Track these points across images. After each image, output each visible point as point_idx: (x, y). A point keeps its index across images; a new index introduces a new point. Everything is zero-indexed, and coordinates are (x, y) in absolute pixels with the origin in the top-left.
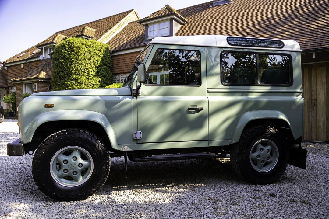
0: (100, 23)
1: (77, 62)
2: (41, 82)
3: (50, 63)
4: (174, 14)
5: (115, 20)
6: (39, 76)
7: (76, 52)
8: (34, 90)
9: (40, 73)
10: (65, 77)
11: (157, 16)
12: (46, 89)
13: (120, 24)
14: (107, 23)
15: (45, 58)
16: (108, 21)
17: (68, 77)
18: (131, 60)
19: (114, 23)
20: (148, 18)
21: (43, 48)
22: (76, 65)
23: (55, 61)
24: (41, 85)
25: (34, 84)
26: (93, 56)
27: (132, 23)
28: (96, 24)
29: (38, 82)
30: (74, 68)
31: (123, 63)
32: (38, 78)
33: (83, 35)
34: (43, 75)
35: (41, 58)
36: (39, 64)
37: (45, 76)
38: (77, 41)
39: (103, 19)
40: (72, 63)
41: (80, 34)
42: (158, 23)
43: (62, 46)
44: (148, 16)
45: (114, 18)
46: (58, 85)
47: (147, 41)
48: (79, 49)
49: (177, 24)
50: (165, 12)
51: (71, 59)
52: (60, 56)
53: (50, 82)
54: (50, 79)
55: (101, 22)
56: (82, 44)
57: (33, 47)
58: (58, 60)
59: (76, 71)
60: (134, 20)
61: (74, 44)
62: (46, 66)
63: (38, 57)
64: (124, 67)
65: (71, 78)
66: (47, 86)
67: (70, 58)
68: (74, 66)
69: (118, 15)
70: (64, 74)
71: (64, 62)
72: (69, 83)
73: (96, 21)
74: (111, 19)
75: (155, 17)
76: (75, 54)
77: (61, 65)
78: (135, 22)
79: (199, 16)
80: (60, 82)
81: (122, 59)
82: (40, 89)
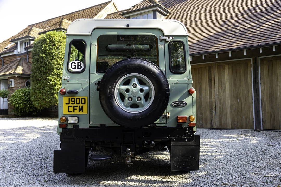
0: (77, 16)
1: (59, 56)
2: (18, 78)
3: (26, 58)
4: (157, 5)
5: (93, 12)
6: (16, 72)
7: (58, 46)
8: (10, 87)
9: (16, 69)
10: (46, 73)
11: (140, 7)
12: (23, 85)
13: (98, 16)
14: (85, 15)
15: (20, 53)
16: (85, 13)
17: (49, 72)
19: (92, 15)
20: (130, 10)
21: (18, 42)
22: (58, 59)
23: (35, 56)
24: (18, 81)
25: (11, 80)
26: (75, 50)
27: (111, 15)
28: (72, 16)
29: (14, 78)
30: (56, 63)
32: (15, 73)
33: (61, 28)
34: (20, 70)
35: (16, 52)
36: (14, 58)
37: (22, 70)
38: (58, 35)
39: (79, 11)
40: (53, 57)
41: (58, 27)
42: (141, 15)
43: (42, 41)
44: (130, 8)
45: (91, 9)
46: (38, 80)
48: (61, 43)
49: (161, 16)
50: (147, 3)
51: (52, 54)
52: (40, 50)
53: (30, 78)
54: (29, 75)
55: (77, 14)
56: (64, 38)
57: (5, 41)
58: (39, 55)
59: (58, 66)
60: (113, 12)
61: (55, 38)
62: (22, 62)
63: (13, 52)
65: (52, 73)
66: (24, 82)
67: (51, 52)
68: (56, 61)
69: (96, 7)
70: (46, 69)
71: (45, 57)
72: (51, 78)
73: (72, 13)
74: (88, 11)
75: (138, 9)
76: (57, 48)
77: (42, 60)
78: (114, 13)
79: (182, 7)
80: (40, 78)
82: (17, 85)
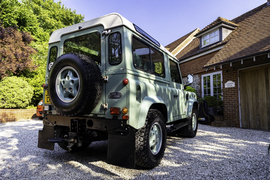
4: (222, 22)
11: (209, 27)
13: (186, 41)
18: (189, 66)
20: (201, 31)
28: (171, 45)
31: (184, 69)
42: (210, 33)
47: (202, 49)
49: (227, 31)
64: (185, 72)
79: (251, 19)
81: (183, 66)
